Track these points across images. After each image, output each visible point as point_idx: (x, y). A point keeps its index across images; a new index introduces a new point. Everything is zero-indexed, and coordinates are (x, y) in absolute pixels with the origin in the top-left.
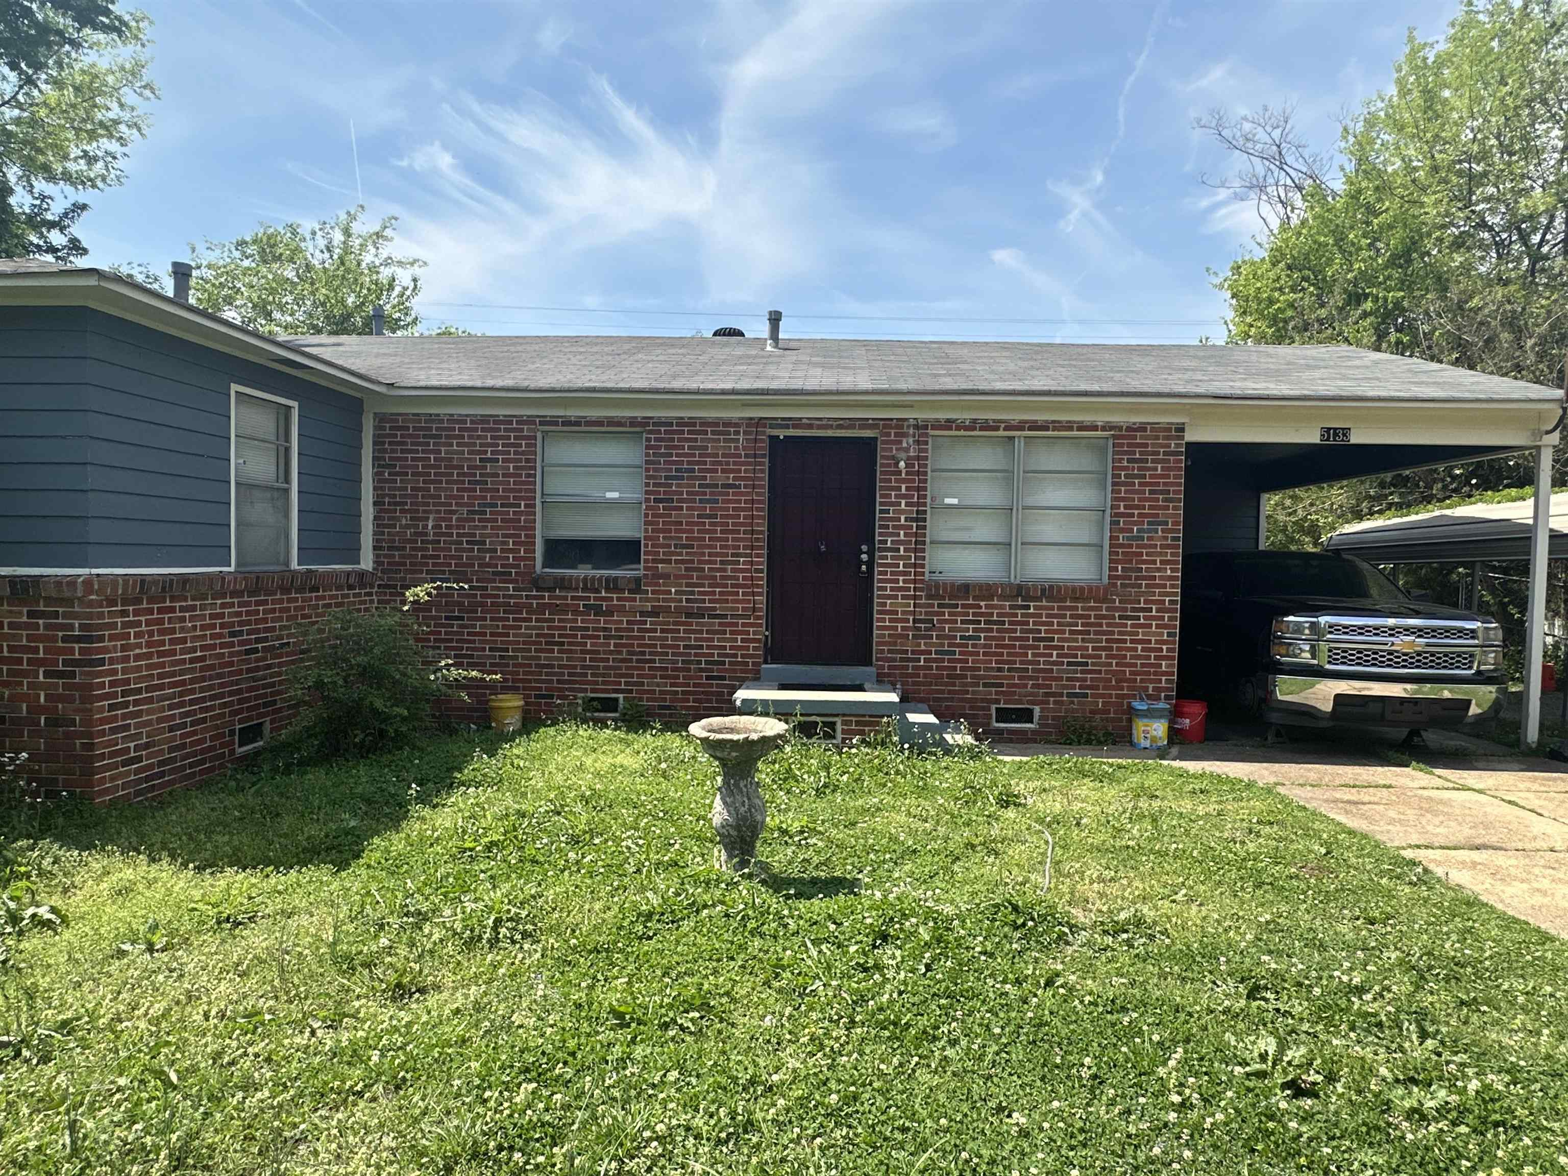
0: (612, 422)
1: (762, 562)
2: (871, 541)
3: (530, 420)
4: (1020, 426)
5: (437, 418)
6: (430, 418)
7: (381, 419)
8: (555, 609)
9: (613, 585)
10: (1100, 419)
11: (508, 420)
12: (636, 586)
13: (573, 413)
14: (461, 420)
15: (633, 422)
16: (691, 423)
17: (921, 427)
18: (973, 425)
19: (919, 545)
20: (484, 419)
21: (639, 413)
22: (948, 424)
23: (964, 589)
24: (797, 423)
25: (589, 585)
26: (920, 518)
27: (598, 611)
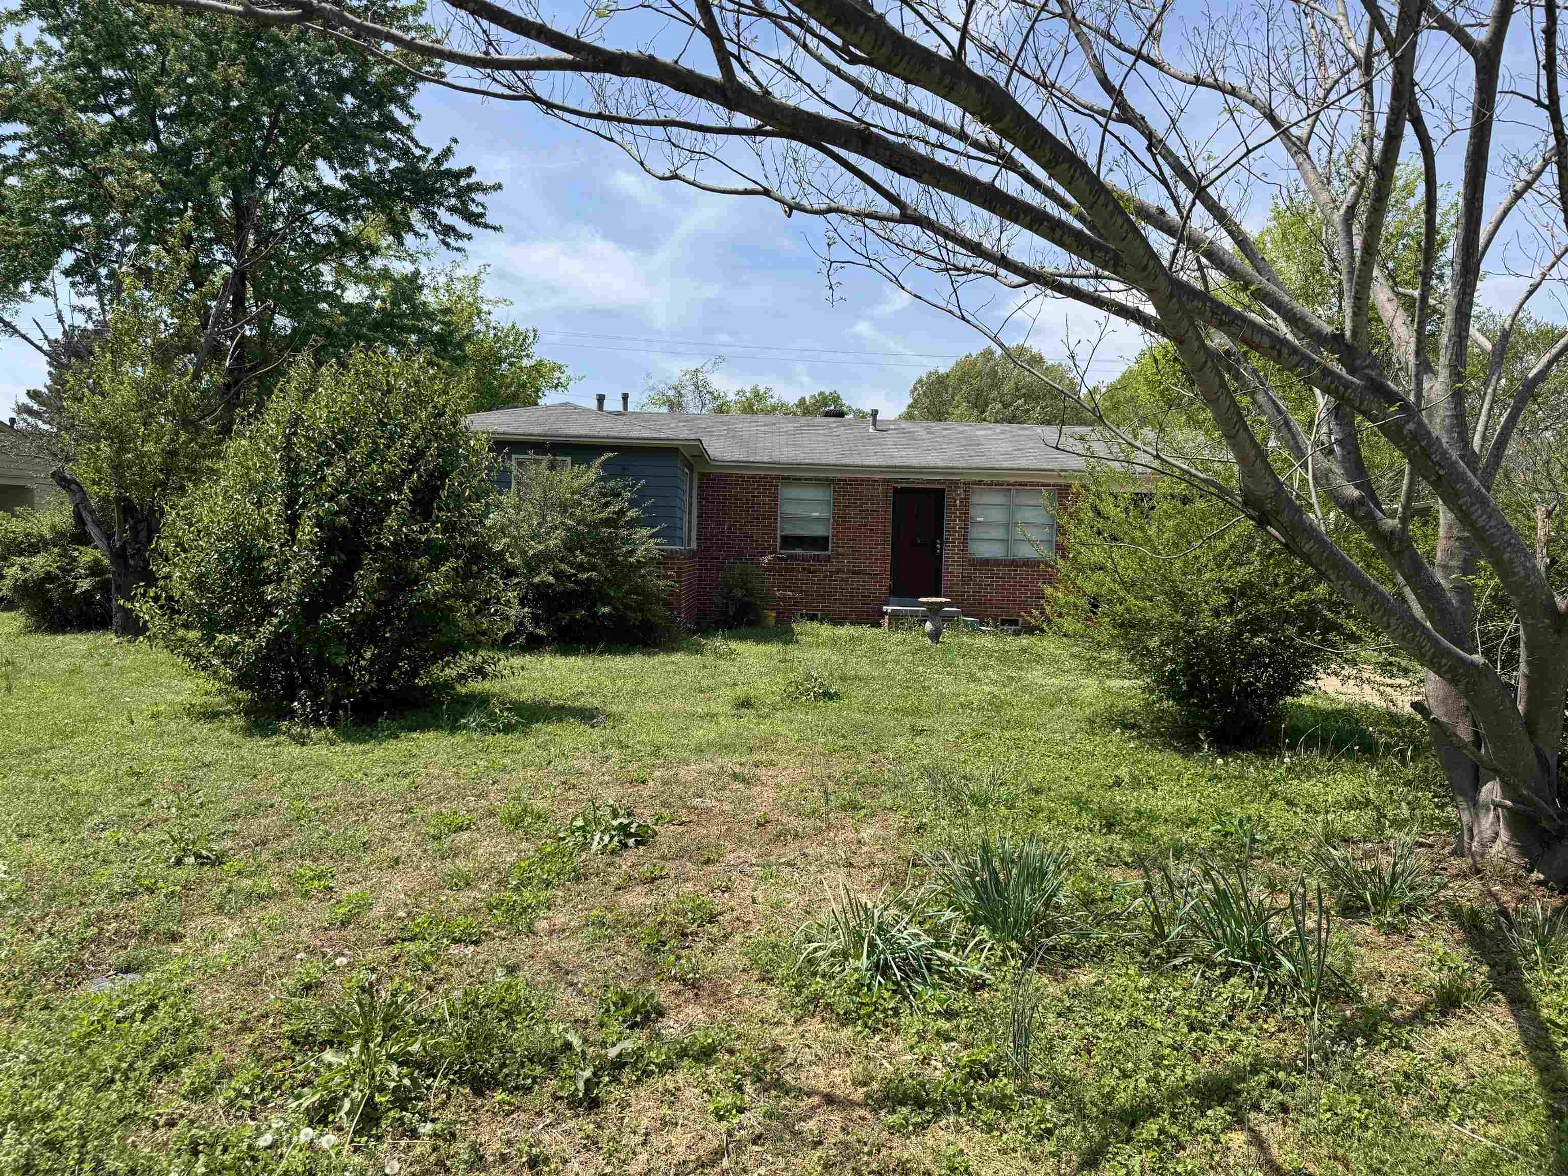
0: (817, 479)
1: (889, 548)
2: (941, 537)
3: (777, 477)
4: (1014, 484)
5: (730, 476)
6: (727, 475)
7: (702, 475)
8: (787, 570)
9: (816, 558)
10: (1052, 481)
11: (766, 477)
12: (828, 559)
13: (798, 474)
14: (742, 476)
15: (827, 479)
16: (856, 480)
17: (967, 484)
18: (992, 483)
19: (965, 540)
20: (754, 476)
21: (831, 475)
22: (980, 483)
23: (986, 562)
24: (907, 481)
25: (804, 559)
26: (965, 528)
27: (809, 571)
